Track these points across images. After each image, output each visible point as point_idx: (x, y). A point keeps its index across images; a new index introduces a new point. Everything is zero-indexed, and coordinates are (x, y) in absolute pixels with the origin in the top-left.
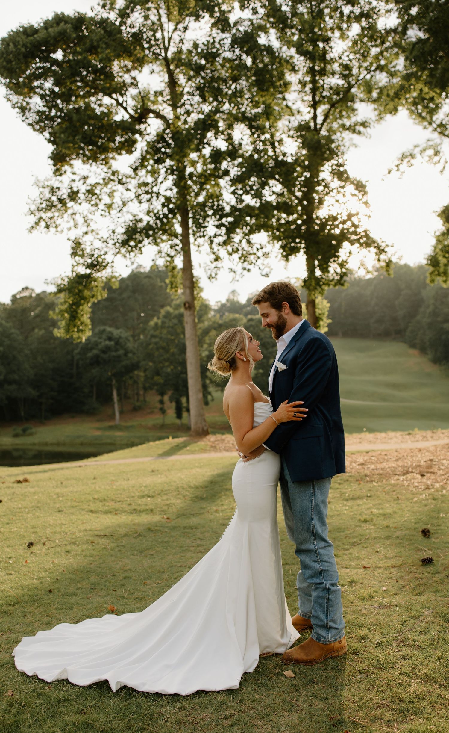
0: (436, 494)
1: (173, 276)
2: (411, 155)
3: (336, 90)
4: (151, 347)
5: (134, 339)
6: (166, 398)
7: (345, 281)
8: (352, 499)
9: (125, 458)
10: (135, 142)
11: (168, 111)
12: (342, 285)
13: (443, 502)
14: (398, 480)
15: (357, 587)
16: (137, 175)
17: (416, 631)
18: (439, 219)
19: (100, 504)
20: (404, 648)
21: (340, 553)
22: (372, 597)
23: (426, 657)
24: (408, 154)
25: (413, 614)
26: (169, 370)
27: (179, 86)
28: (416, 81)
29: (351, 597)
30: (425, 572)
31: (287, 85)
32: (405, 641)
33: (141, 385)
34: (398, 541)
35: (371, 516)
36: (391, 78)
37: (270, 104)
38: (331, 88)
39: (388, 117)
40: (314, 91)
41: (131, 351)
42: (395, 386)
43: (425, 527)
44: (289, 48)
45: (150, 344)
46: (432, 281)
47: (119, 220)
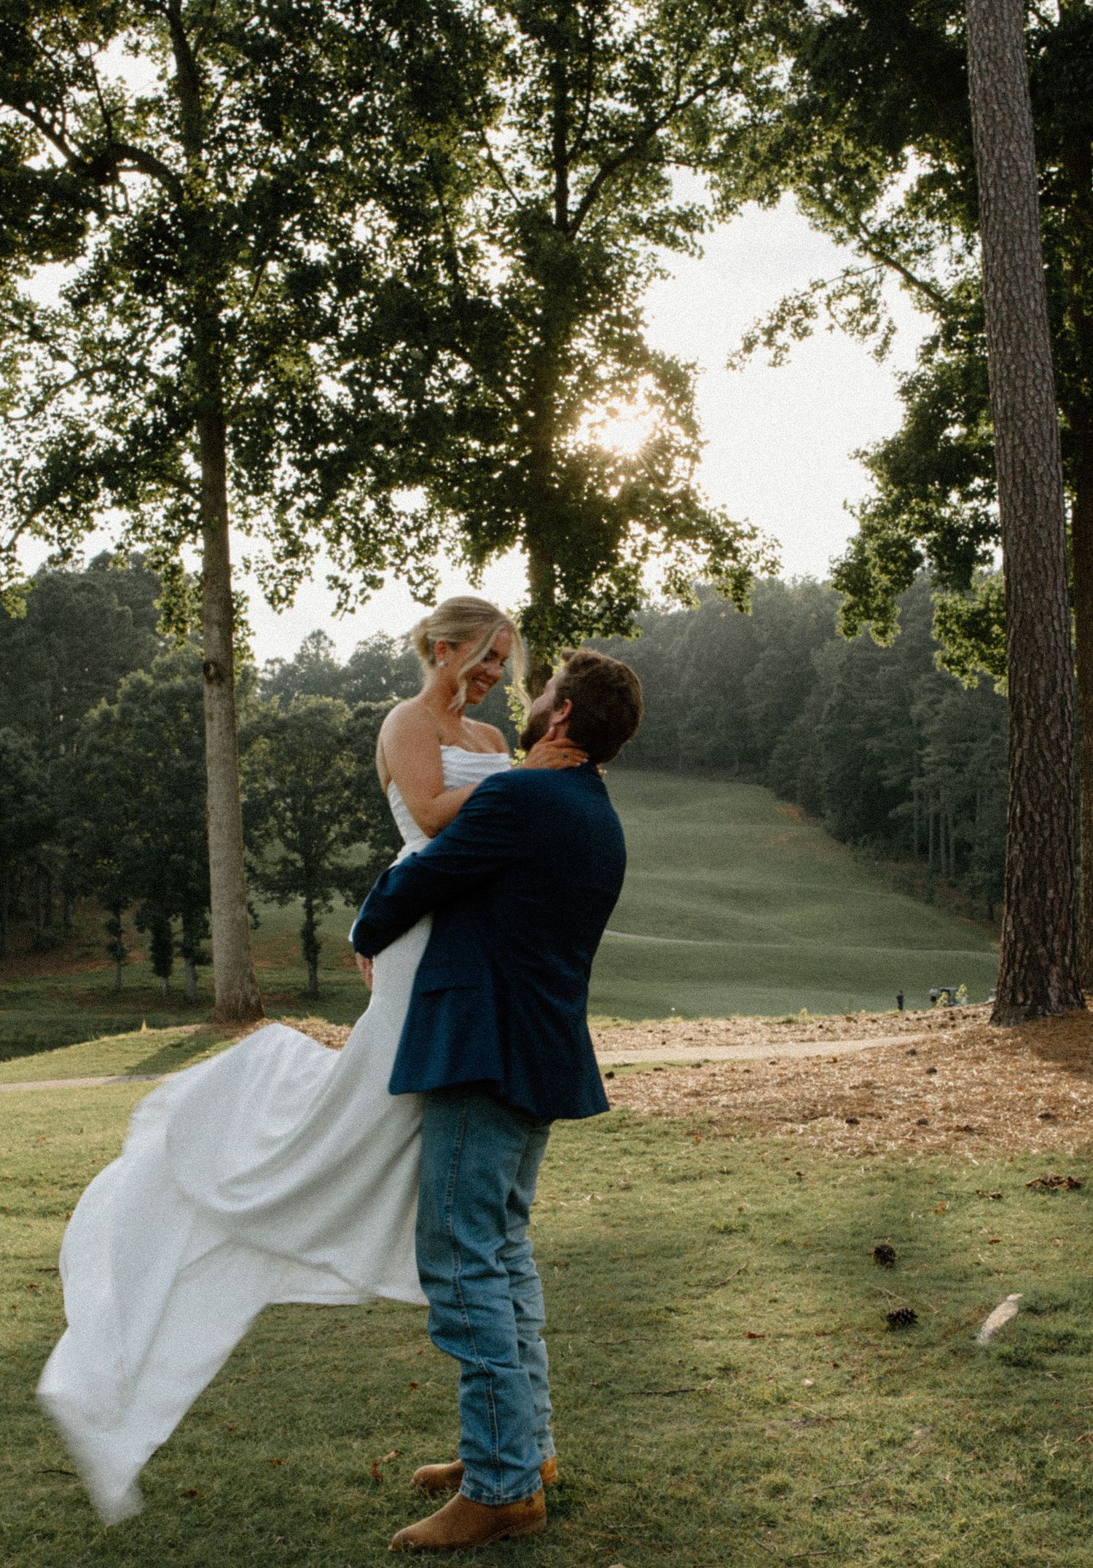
0: (892, 1165)
1: (172, 592)
2: (803, 306)
3: (616, 128)
4: (89, 778)
5: (40, 756)
6: (127, 918)
7: (631, 622)
8: (684, 1178)
9: (35, 1078)
10: (82, 230)
11: (173, 153)
12: (625, 631)
13: (910, 1184)
14: (792, 1132)
15: (741, 1381)
16: (83, 318)
17: (901, 1473)
18: (869, 472)
19: (24, 1192)
20: (877, 1509)
21: (684, 1304)
22: (783, 1401)
23: (934, 1527)
24: (797, 303)
25: (889, 1435)
26: (138, 841)
27: (208, 89)
28: (824, 123)
29: (733, 1402)
30: (897, 1346)
31: (492, 107)
32: (877, 1493)
33: (57, 882)
34: (820, 1276)
35: (741, 1219)
36: (756, 107)
37: (447, 155)
38: (605, 124)
39: (750, 207)
40: (560, 126)
41: (34, 789)
42: (738, 897)
43: (878, 1243)
44: (500, 14)
45: (87, 771)
46: (851, 630)
47: (35, 436)
